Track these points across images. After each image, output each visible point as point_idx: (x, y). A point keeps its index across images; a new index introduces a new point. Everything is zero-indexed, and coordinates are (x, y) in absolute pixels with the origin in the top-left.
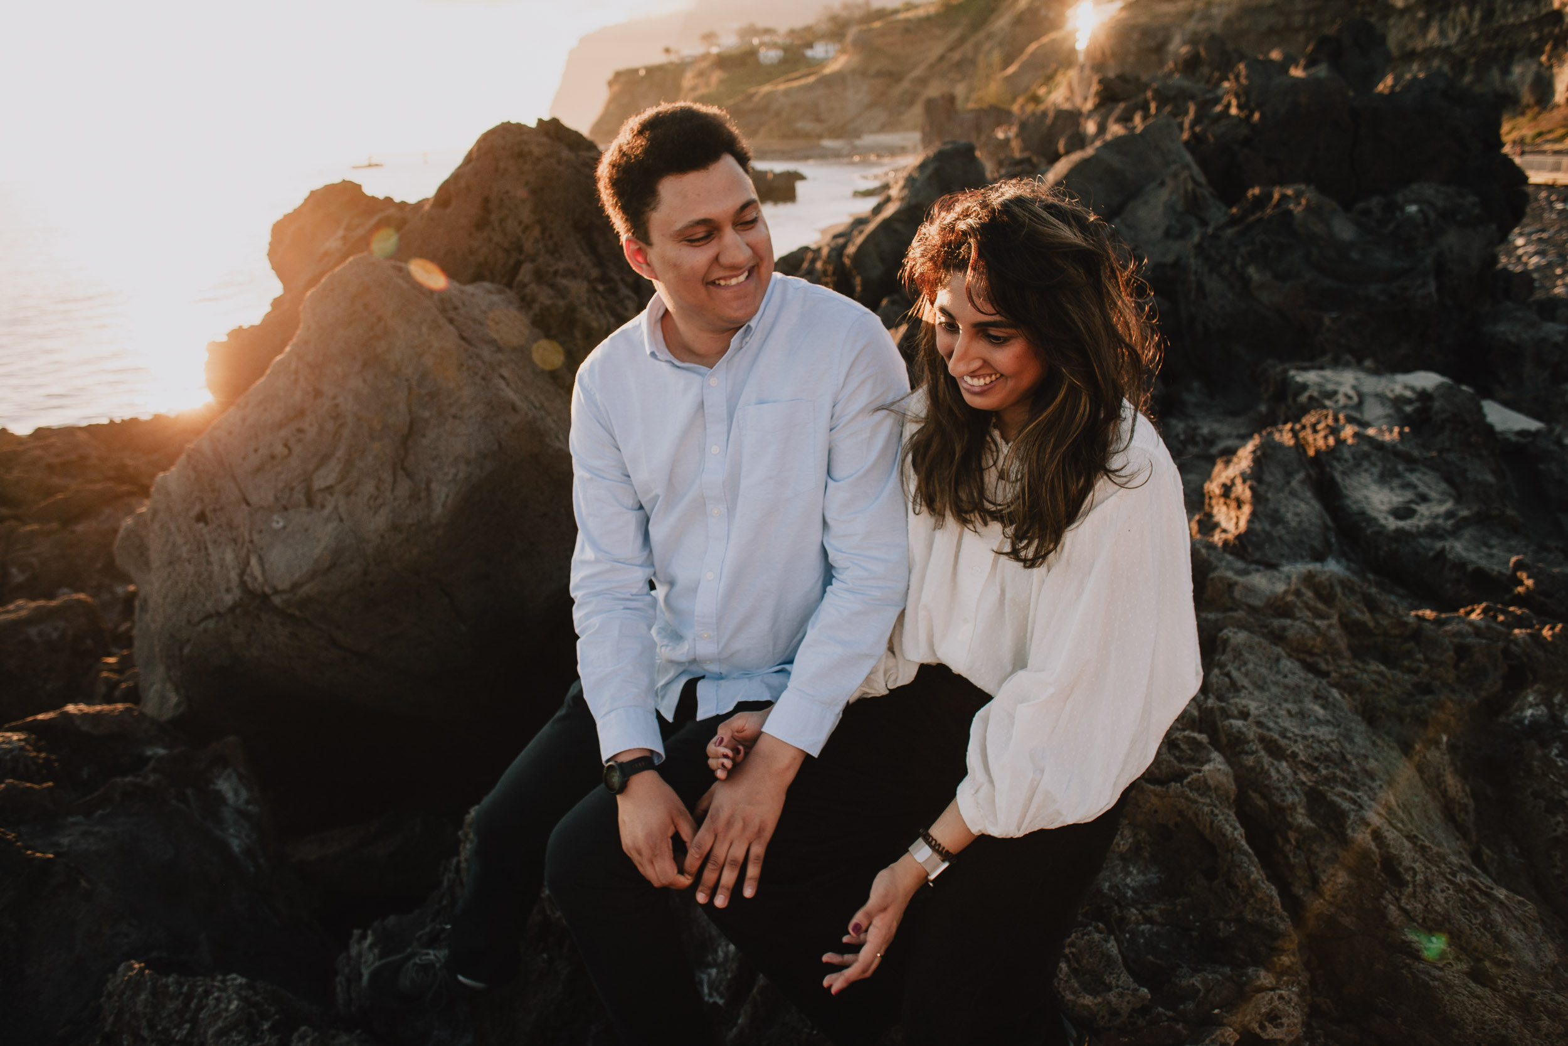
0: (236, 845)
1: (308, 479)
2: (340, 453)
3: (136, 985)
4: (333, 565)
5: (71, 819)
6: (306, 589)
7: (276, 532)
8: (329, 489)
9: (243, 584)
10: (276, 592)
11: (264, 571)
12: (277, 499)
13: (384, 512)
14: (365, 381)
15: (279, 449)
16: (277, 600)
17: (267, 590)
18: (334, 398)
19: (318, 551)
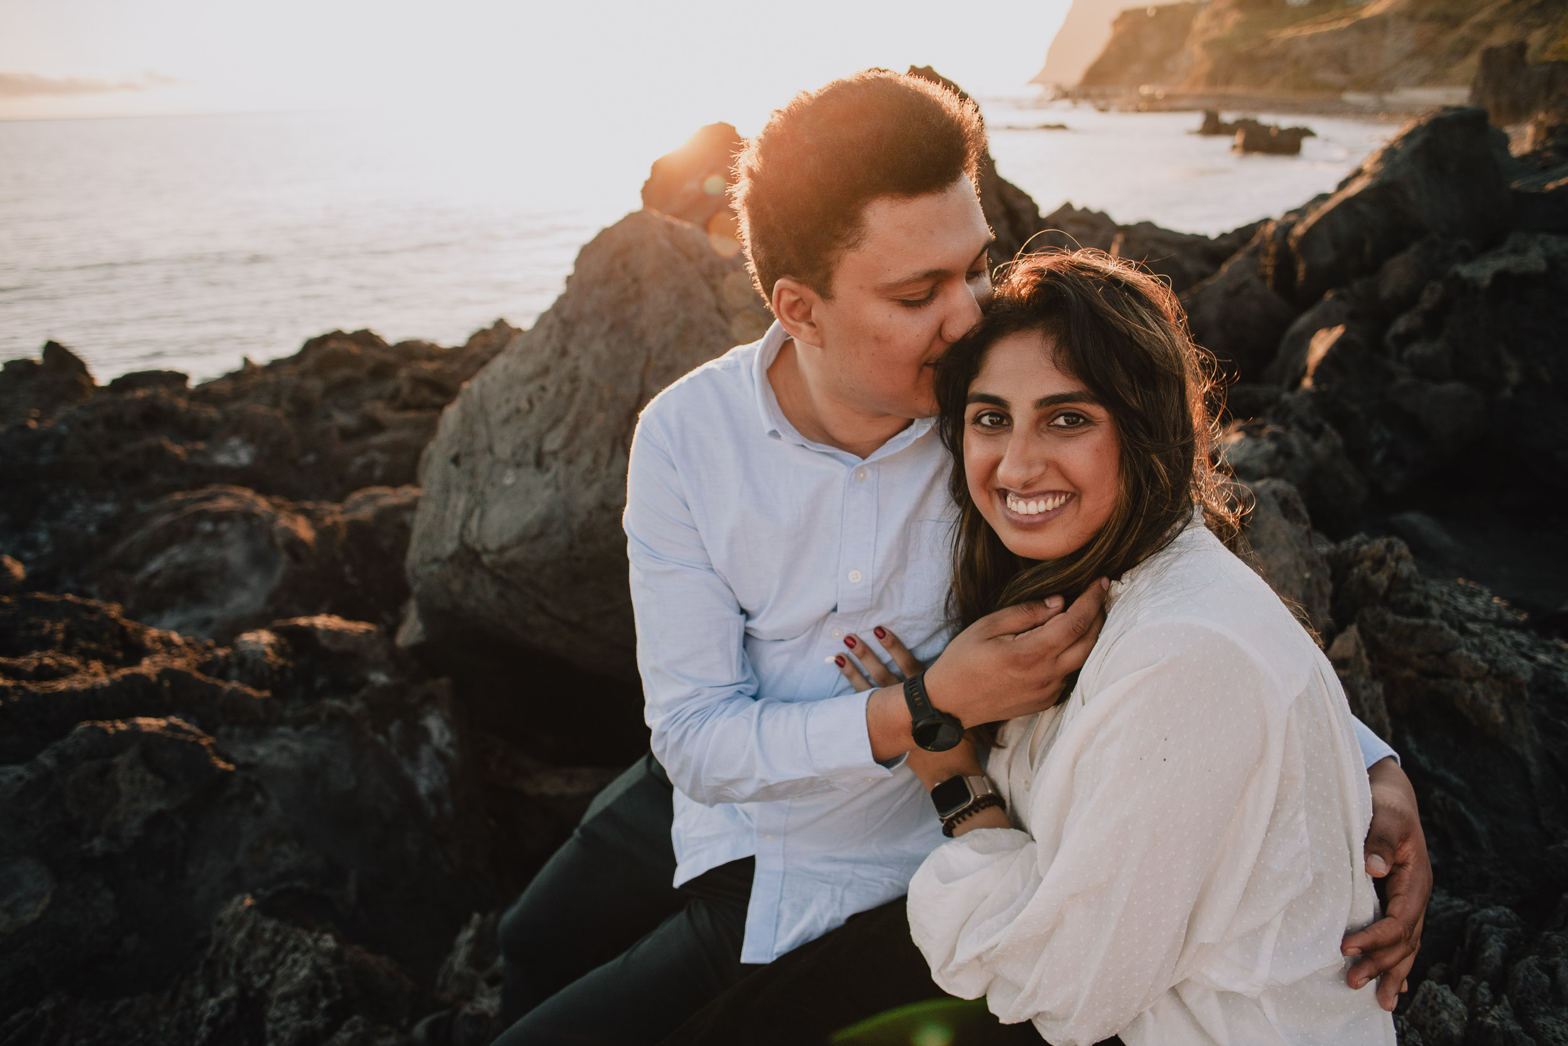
0: (423, 786)
1: (540, 438)
2: (570, 418)
3: (238, 921)
4: (541, 534)
5: (281, 730)
6: (512, 554)
7: (504, 489)
8: (554, 454)
9: (461, 536)
10: (486, 550)
11: (480, 527)
12: (514, 454)
13: (597, 486)
14: (608, 345)
15: (524, 405)
16: (486, 559)
17: (479, 547)
18: (577, 359)
19: (530, 516)
